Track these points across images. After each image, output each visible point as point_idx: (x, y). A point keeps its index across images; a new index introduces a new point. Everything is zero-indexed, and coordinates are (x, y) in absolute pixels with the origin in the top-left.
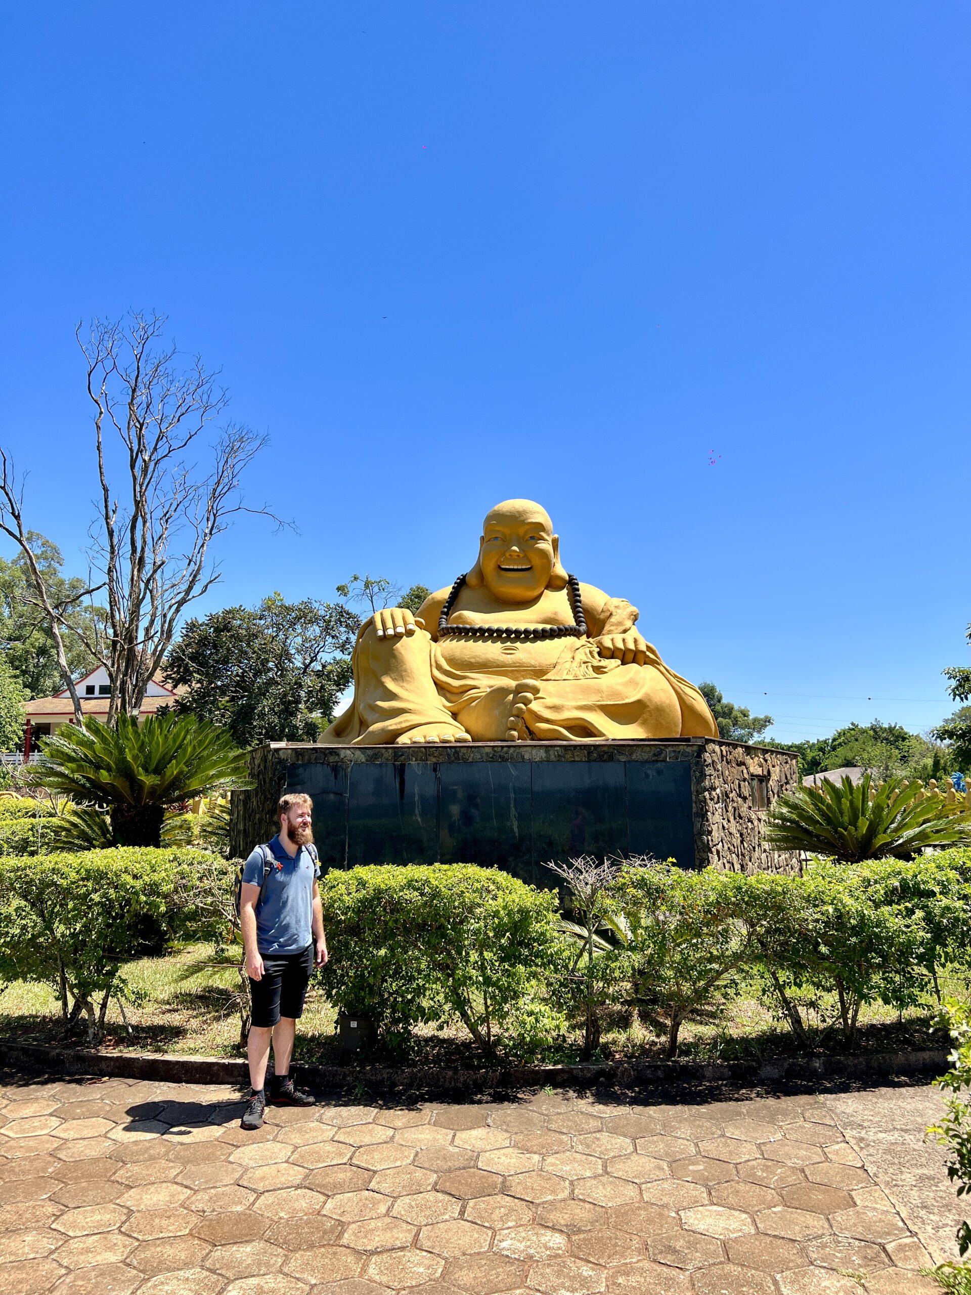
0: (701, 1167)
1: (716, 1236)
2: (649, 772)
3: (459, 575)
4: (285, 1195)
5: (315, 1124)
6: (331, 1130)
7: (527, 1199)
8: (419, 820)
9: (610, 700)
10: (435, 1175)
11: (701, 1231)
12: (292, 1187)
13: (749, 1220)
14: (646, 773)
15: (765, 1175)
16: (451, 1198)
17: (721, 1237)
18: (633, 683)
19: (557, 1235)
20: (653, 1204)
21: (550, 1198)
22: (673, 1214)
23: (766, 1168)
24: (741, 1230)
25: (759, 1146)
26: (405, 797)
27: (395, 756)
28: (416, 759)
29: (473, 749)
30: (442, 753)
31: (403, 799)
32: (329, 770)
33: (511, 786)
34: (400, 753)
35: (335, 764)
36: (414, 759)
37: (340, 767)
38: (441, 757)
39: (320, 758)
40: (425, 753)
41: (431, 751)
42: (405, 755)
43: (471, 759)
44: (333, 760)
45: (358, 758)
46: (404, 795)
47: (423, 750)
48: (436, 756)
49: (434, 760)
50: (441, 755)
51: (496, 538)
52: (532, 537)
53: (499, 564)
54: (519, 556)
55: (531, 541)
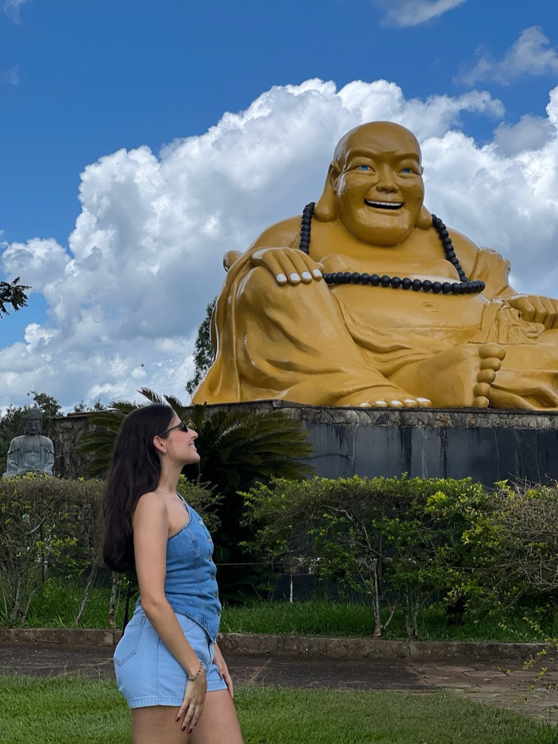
26: (412, 461)
27: (403, 420)
28: (423, 423)
29: (480, 415)
30: (449, 417)
31: (410, 463)
32: (334, 431)
33: (516, 452)
34: (407, 417)
35: (340, 425)
36: (421, 423)
37: (345, 428)
38: (449, 422)
39: (324, 419)
40: (431, 417)
41: (439, 415)
42: (412, 418)
43: (477, 425)
44: (337, 421)
45: (364, 419)
46: (410, 459)
47: (431, 414)
48: (443, 421)
49: (441, 424)
50: (448, 420)
51: (365, 166)
52: (407, 170)
53: (366, 197)
54: (393, 191)
55: (406, 174)
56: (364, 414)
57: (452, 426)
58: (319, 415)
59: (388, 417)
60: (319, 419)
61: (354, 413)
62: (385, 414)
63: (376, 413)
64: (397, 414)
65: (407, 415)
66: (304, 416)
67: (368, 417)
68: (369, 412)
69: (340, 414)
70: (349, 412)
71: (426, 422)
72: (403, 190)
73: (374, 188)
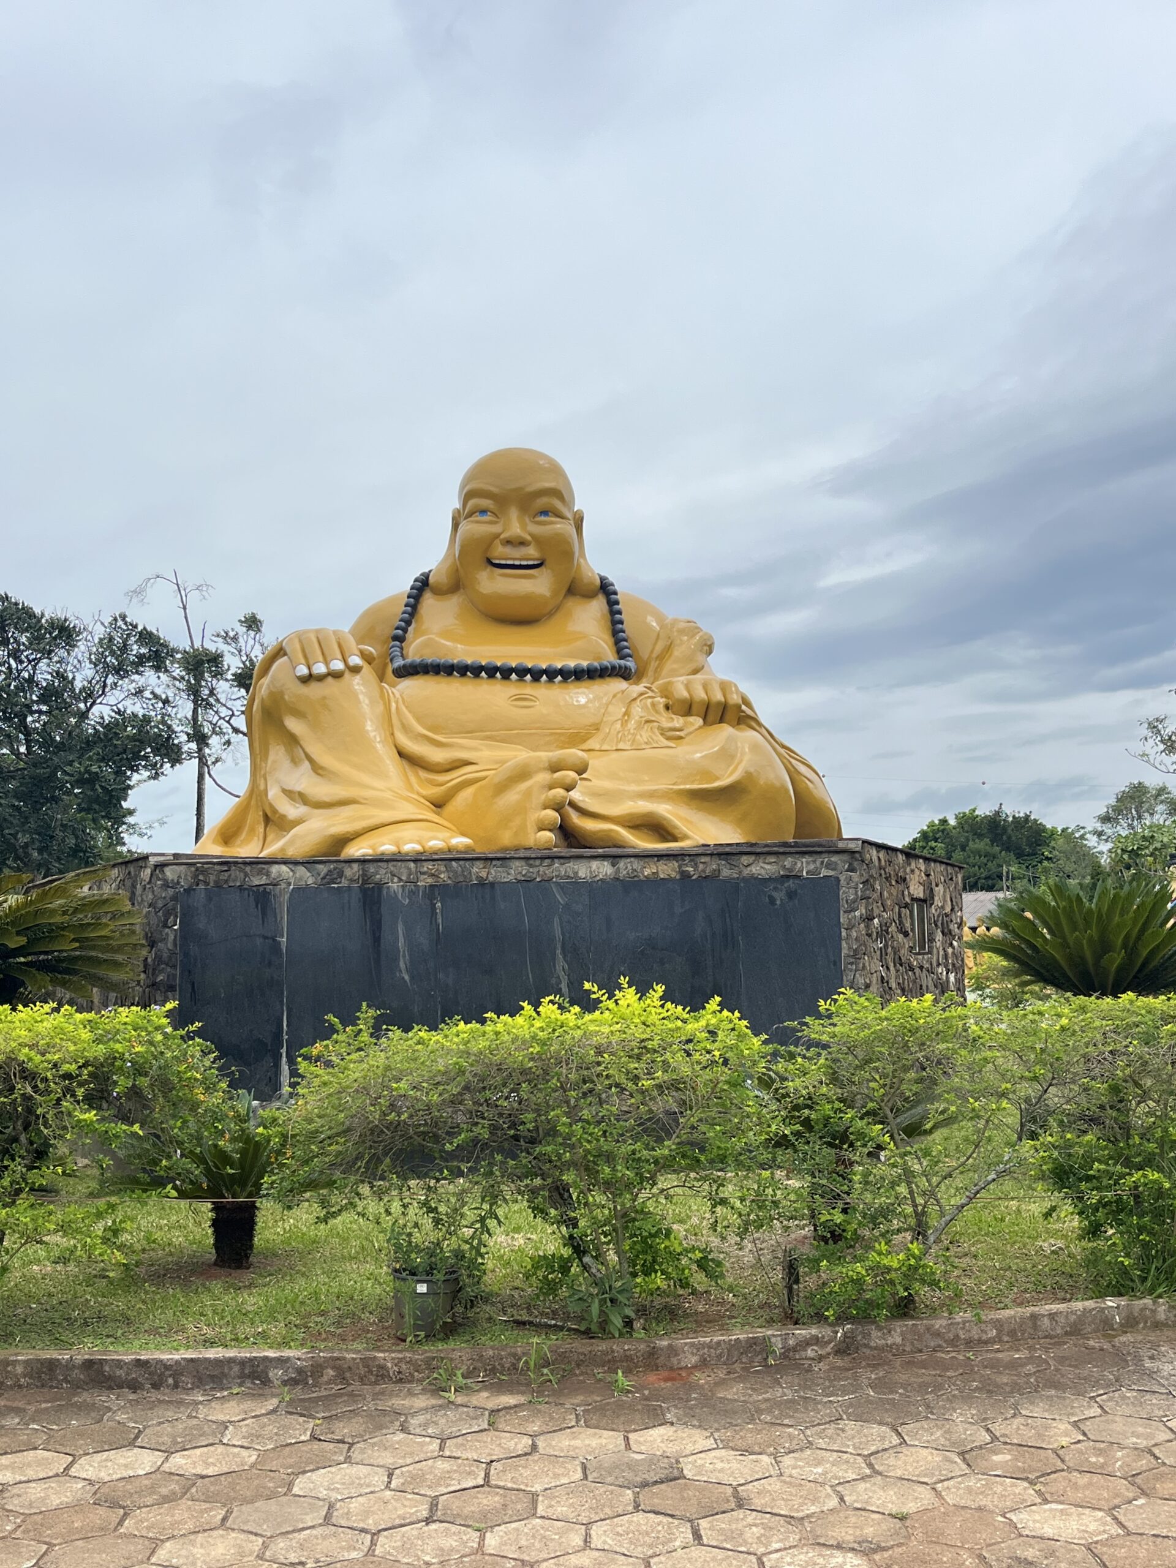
0: (1008, 1457)
1: (1076, 1541)
2: (775, 894)
3: (418, 575)
4: (415, 1533)
5: (401, 1436)
6: (430, 1443)
7: (782, 1512)
8: (407, 977)
9: (692, 782)
10: (629, 1492)
11: (1051, 1536)
12: (419, 1521)
13: (1108, 1519)
14: (770, 897)
15: (1101, 1460)
16: (670, 1520)
17: (1083, 1542)
18: (726, 755)
19: (850, 1555)
20: (963, 1508)
21: (813, 1509)
22: (1000, 1519)
23: (1100, 1452)
24: (1104, 1531)
25: (1075, 1424)
26: (382, 941)
27: (366, 878)
28: (400, 880)
29: (494, 863)
30: (443, 869)
31: (379, 945)
32: (252, 898)
33: (556, 920)
34: (372, 870)
35: (261, 889)
36: (396, 880)
37: (270, 893)
38: (442, 876)
39: (234, 881)
40: (413, 870)
41: (427, 866)
42: (380, 874)
43: (490, 878)
44: (257, 883)
45: (301, 879)
46: (379, 937)
47: (412, 865)
48: (433, 875)
49: (430, 880)
50: (441, 872)
51: (483, 512)
52: (545, 513)
53: (489, 555)
54: (523, 543)
55: (543, 518)
56: (301, 870)
57: (449, 882)
58: (226, 874)
59: (341, 874)
60: (226, 881)
61: (284, 868)
62: (335, 869)
63: (320, 867)
64: (355, 866)
65: (372, 868)
66: (201, 877)
67: (309, 874)
68: (308, 865)
69: (260, 872)
70: (275, 869)
71: (404, 878)
72: (538, 541)
73: (497, 541)
